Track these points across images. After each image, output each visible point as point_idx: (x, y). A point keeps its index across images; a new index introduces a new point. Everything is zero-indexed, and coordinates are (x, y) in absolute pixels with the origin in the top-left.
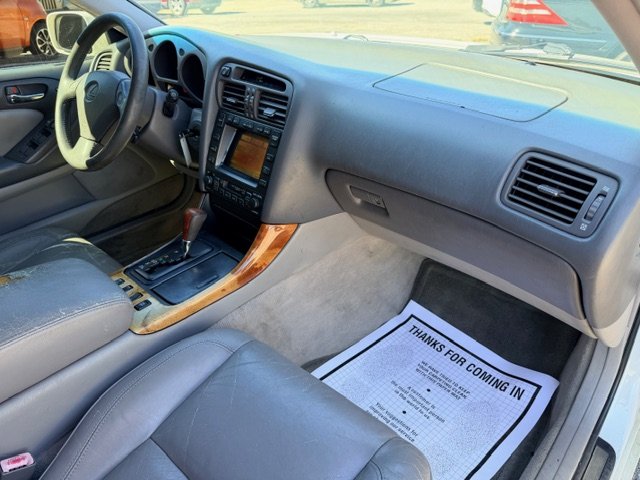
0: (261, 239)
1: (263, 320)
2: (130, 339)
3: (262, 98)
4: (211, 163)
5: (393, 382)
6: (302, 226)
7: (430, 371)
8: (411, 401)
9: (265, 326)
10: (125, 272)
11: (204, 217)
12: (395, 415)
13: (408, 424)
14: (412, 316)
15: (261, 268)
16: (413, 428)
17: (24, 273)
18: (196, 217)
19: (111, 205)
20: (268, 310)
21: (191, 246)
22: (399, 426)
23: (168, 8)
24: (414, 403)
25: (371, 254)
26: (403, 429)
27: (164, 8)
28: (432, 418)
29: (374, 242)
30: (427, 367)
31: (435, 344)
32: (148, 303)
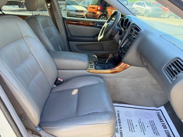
0: (120, 65)
1: (114, 84)
2: (85, 71)
3: (135, 34)
4: (121, 46)
5: (140, 119)
6: (131, 66)
7: (153, 124)
8: (141, 125)
9: (114, 86)
10: (94, 62)
11: (112, 57)
12: (133, 124)
13: (134, 128)
14: (161, 110)
15: (117, 72)
16: (135, 130)
17: (77, 53)
18: (110, 56)
19: (107, 53)
20: (116, 83)
21: (108, 62)
22: (132, 127)
23: (164, 15)
24: (141, 126)
25: (153, 85)
26: (132, 128)
27: (163, 15)
28: (142, 132)
29: (155, 82)
30: (153, 123)
31: (161, 120)
32: (93, 67)
